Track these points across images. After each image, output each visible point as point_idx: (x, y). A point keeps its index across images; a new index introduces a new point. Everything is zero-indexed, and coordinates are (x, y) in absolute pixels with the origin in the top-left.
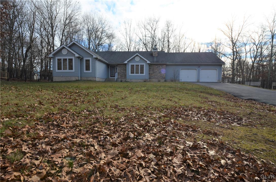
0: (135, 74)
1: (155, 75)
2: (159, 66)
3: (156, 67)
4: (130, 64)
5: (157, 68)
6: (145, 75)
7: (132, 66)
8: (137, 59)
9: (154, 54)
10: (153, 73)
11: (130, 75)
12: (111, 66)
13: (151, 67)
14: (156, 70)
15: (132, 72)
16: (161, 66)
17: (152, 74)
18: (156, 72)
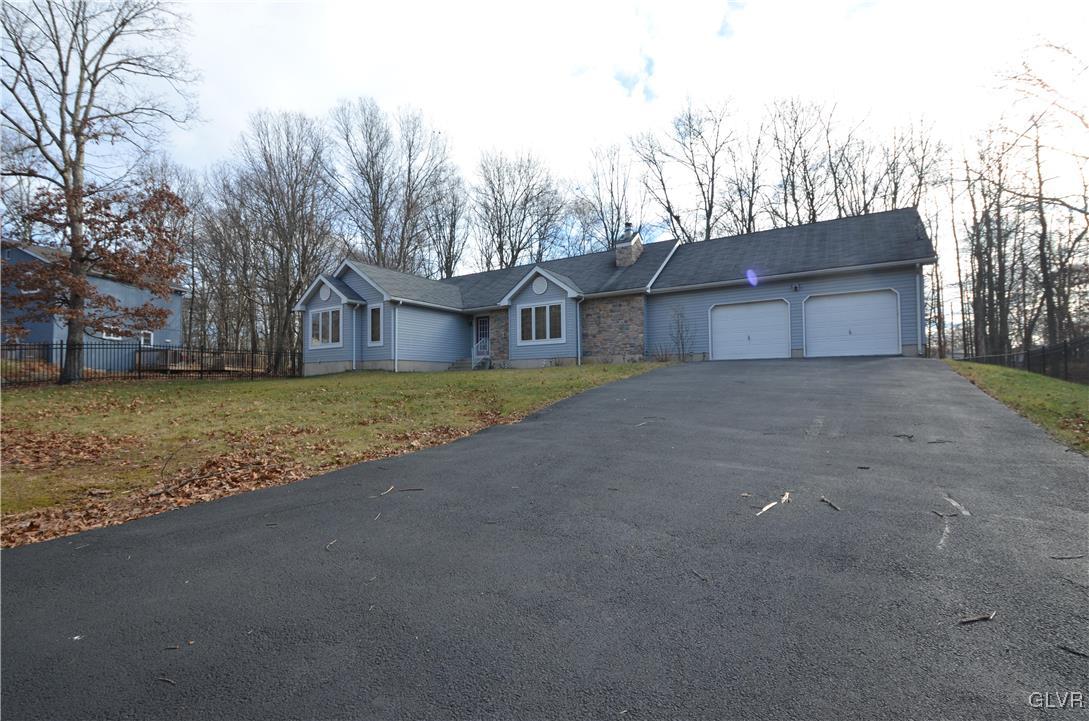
0: (534, 342)
1: (605, 340)
2: (618, 303)
3: (610, 306)
4: (520, 307)
5: (612, 311)
6: (564, 341)
7: (526, 313)
8: (539, 287)
9: (622, 256)
10: (600, 332)
11: (519, 344)
12: (478, 318)
13: (590, 312)
14: (609, 321)
15: (526, 335)
16: (625, 303)
17: (594, 336)
18: (610, 326)
